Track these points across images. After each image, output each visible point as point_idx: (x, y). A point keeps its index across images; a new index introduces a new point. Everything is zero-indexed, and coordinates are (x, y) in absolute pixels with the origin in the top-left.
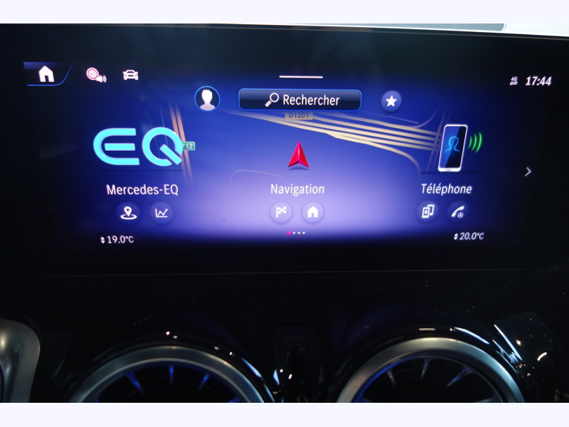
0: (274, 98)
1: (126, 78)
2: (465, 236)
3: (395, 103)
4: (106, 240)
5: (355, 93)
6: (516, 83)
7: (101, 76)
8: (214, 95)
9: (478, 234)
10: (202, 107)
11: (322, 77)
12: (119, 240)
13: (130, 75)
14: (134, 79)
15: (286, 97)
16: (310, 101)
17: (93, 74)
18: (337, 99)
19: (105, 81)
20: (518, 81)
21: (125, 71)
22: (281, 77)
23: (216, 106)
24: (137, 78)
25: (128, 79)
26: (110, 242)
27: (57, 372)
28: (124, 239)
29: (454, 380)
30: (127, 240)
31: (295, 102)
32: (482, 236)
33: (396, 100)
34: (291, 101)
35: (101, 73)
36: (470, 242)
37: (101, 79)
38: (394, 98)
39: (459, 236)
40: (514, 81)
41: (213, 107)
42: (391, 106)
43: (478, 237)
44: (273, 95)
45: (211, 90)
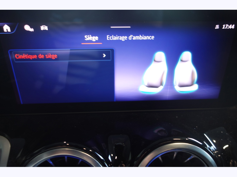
6: (218, 28)
7: (31, 29)
11: (130, 27)
13: (44, 28)
14: (45, 30)
17: (27, 28)
19: (33, 31)
20: (219, 27)
21: (41, 26)
22: (111, 27)
24: (47, 29)
25: (43, 30)
27: (19, 155)
29: (188, 159)
35: (31, 27)
40: (217, 27)
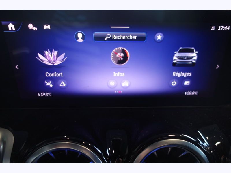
0: (109, 36)
1: (45, 28)
2: (190, 93)
3: (161, 38)
4: (40, 95)
5: (143, 34)
8: (83, 35)
9: (195, 92)
10: (78, 40)
11: (129, 27)
12: (45, 94)
13: (47, 27)
14: (48, 29)
15: (114, 36)
16: (124, 37)
17: (31, 26)
18: (136, 36)
19: (36, 29)
20: (215, 28)
21: (45, 25)
22: (111, 27)
23: (84, 40)
24: (50, 28)
25: (46, 29)
26: (42, 95)
28: (47, 94)
29: (182, 155)
30: (49, 95)
31: (117, 38)
32: (197, 93)
33: (161, 37)
34: (116, 37)
35: (35, 26)
36: (192, 95)
37: (35, 29)
38: (160, 36)
39: (187, 93)
40: (213, 28)
41: (82, 40)
42: (159, 39)
43: (195, 94)
44: (108, 35)
45: (81, 33)
